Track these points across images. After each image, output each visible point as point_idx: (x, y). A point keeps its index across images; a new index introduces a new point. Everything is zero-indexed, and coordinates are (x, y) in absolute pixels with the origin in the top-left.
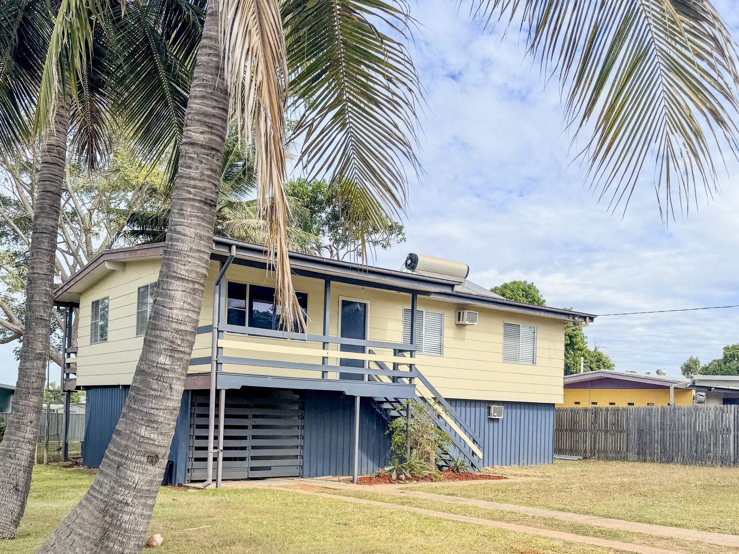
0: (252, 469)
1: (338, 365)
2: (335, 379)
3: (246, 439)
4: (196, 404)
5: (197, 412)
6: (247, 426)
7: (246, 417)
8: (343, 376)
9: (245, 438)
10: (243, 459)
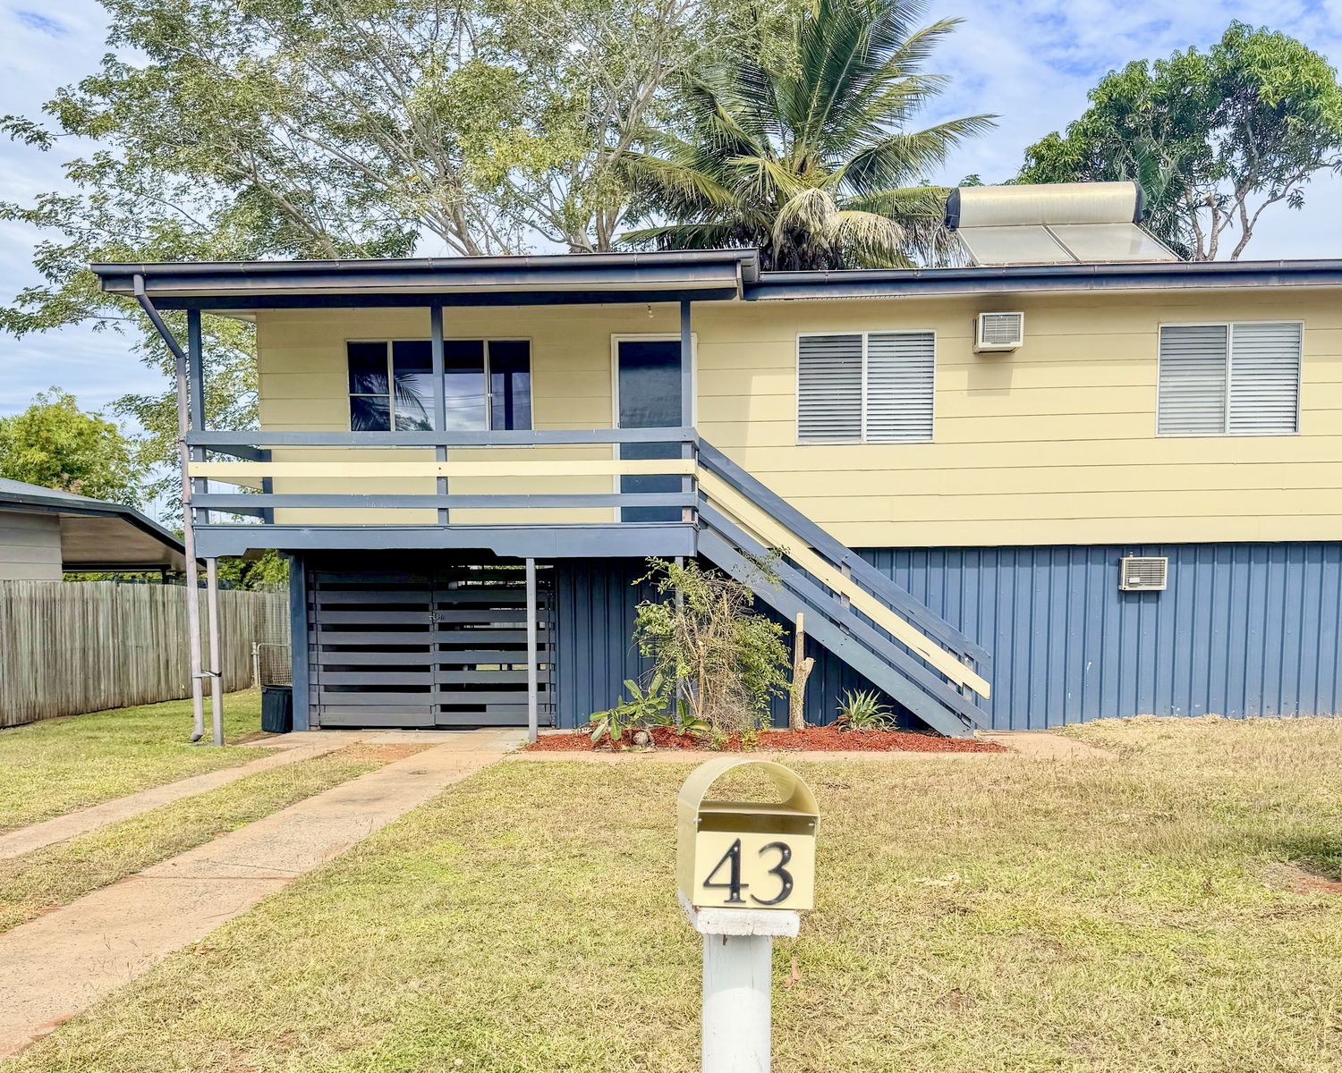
0: (445, 708)
1: (617, 489)
2: (611, 522)
3: (428, 651)
4: (318, 586)
5: (320, 601)
6: (428, 626)
7: (424, 608)
8: (630, 514)
9: (425, 649)
10: (426, 689)
